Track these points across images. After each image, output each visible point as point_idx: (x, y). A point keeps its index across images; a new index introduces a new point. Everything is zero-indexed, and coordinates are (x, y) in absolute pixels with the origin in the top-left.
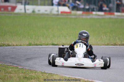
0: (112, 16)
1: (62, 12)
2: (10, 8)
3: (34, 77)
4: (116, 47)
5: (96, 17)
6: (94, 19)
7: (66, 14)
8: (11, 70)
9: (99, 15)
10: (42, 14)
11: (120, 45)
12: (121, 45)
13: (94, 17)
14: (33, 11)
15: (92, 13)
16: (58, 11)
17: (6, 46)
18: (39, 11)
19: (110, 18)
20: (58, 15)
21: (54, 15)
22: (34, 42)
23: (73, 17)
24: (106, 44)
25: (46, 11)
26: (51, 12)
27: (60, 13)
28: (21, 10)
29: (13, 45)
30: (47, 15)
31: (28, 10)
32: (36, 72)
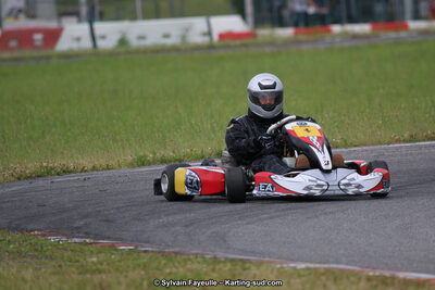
1: (222, 36)
2: (38, 37)
7: (238, 42)
8: (94, 259)
9: (355, 37)
10: (157, 50)
14: (123, 42)
15: (329, 31)
16: (209, 33)
17: (58, 174)
18: (142, 38)
20: (211, 47)
21: (198, 48)
22: (154, 153)
24: (406, 135)
25: (166, 36)
26: (184, 38)
27: (216, 37)
28: (78, 39)
29: (83, 170)
30: (174, 49)
31: (103, 37)
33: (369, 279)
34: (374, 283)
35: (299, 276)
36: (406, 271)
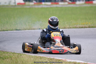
0: (58, 6)
1: (18, 4)
3: (7, 57)
4: (66, 30)
5: (46, 6)
6: (44, 8)
7: (21, 5)
9: (47, 5)
10: (3, 6)
11: (68, 28)
12: (70, 28)
13: (44, 6)
15: (42, 4)
16: (15, 3)
19: (57, 7)
20: (15, 6)
21: (12, 6)
22: (1, 29)
23: (28, 7)
25: (5, 3)
26: (9, 4)
27: (16, 4)
30: (7, 6)
32: (7, 53)
33: (48, 59)
34: (49, 60)
35: (33, 57)
36: (56, 57)
